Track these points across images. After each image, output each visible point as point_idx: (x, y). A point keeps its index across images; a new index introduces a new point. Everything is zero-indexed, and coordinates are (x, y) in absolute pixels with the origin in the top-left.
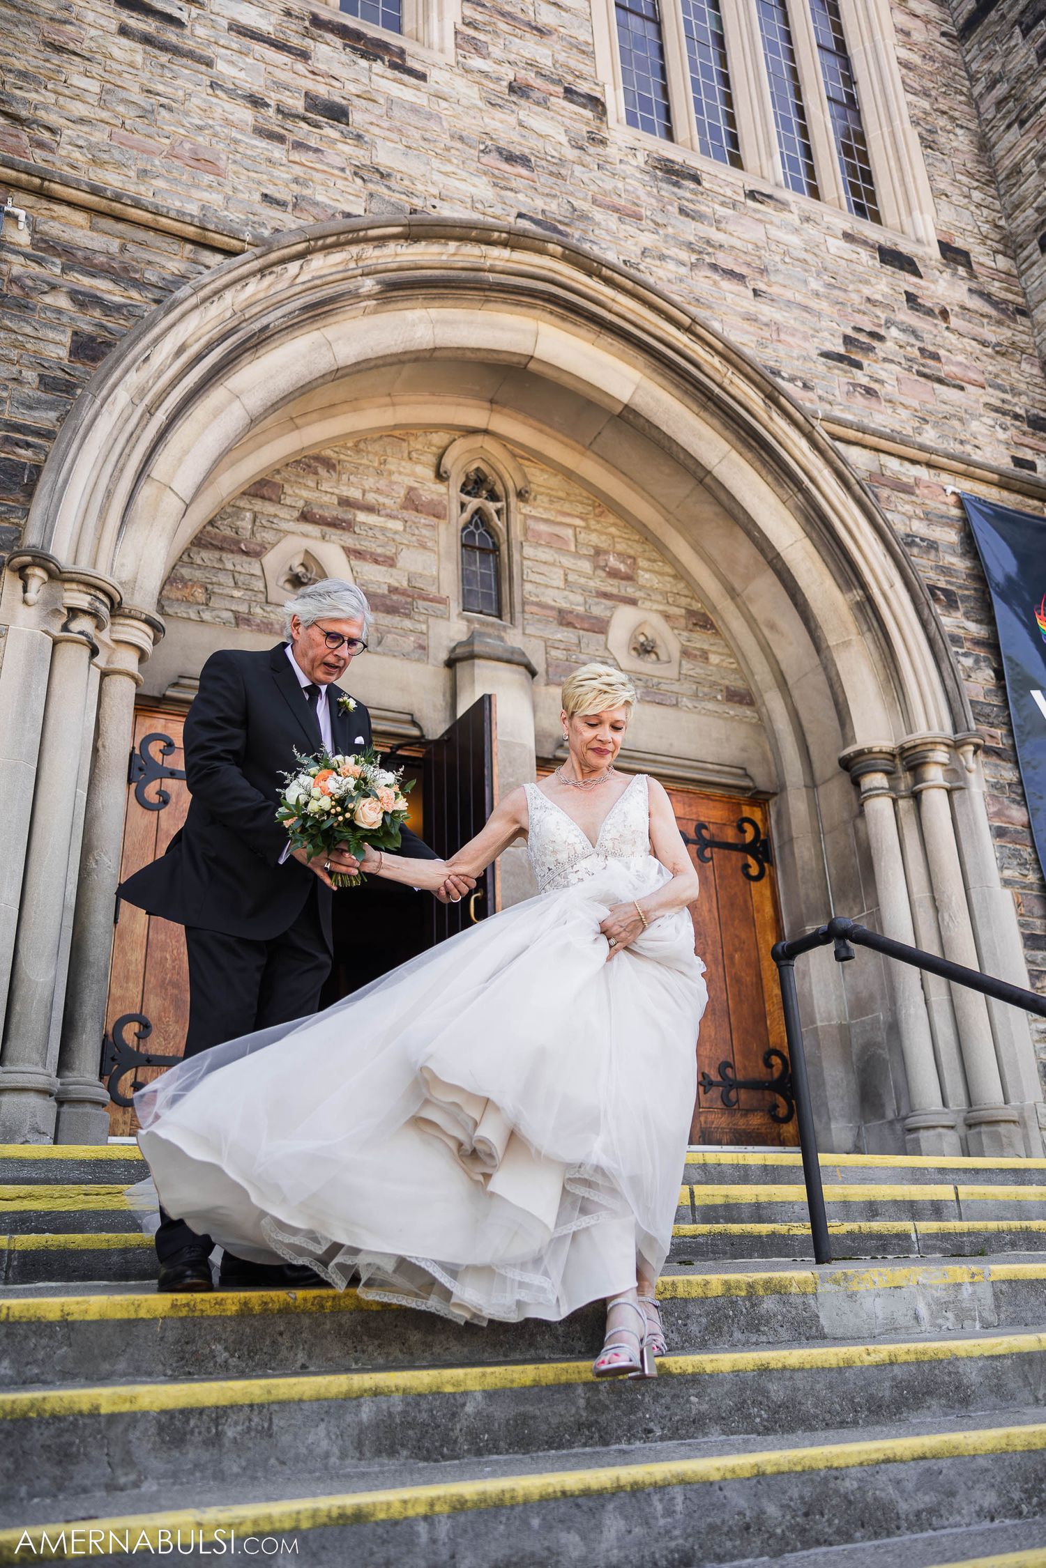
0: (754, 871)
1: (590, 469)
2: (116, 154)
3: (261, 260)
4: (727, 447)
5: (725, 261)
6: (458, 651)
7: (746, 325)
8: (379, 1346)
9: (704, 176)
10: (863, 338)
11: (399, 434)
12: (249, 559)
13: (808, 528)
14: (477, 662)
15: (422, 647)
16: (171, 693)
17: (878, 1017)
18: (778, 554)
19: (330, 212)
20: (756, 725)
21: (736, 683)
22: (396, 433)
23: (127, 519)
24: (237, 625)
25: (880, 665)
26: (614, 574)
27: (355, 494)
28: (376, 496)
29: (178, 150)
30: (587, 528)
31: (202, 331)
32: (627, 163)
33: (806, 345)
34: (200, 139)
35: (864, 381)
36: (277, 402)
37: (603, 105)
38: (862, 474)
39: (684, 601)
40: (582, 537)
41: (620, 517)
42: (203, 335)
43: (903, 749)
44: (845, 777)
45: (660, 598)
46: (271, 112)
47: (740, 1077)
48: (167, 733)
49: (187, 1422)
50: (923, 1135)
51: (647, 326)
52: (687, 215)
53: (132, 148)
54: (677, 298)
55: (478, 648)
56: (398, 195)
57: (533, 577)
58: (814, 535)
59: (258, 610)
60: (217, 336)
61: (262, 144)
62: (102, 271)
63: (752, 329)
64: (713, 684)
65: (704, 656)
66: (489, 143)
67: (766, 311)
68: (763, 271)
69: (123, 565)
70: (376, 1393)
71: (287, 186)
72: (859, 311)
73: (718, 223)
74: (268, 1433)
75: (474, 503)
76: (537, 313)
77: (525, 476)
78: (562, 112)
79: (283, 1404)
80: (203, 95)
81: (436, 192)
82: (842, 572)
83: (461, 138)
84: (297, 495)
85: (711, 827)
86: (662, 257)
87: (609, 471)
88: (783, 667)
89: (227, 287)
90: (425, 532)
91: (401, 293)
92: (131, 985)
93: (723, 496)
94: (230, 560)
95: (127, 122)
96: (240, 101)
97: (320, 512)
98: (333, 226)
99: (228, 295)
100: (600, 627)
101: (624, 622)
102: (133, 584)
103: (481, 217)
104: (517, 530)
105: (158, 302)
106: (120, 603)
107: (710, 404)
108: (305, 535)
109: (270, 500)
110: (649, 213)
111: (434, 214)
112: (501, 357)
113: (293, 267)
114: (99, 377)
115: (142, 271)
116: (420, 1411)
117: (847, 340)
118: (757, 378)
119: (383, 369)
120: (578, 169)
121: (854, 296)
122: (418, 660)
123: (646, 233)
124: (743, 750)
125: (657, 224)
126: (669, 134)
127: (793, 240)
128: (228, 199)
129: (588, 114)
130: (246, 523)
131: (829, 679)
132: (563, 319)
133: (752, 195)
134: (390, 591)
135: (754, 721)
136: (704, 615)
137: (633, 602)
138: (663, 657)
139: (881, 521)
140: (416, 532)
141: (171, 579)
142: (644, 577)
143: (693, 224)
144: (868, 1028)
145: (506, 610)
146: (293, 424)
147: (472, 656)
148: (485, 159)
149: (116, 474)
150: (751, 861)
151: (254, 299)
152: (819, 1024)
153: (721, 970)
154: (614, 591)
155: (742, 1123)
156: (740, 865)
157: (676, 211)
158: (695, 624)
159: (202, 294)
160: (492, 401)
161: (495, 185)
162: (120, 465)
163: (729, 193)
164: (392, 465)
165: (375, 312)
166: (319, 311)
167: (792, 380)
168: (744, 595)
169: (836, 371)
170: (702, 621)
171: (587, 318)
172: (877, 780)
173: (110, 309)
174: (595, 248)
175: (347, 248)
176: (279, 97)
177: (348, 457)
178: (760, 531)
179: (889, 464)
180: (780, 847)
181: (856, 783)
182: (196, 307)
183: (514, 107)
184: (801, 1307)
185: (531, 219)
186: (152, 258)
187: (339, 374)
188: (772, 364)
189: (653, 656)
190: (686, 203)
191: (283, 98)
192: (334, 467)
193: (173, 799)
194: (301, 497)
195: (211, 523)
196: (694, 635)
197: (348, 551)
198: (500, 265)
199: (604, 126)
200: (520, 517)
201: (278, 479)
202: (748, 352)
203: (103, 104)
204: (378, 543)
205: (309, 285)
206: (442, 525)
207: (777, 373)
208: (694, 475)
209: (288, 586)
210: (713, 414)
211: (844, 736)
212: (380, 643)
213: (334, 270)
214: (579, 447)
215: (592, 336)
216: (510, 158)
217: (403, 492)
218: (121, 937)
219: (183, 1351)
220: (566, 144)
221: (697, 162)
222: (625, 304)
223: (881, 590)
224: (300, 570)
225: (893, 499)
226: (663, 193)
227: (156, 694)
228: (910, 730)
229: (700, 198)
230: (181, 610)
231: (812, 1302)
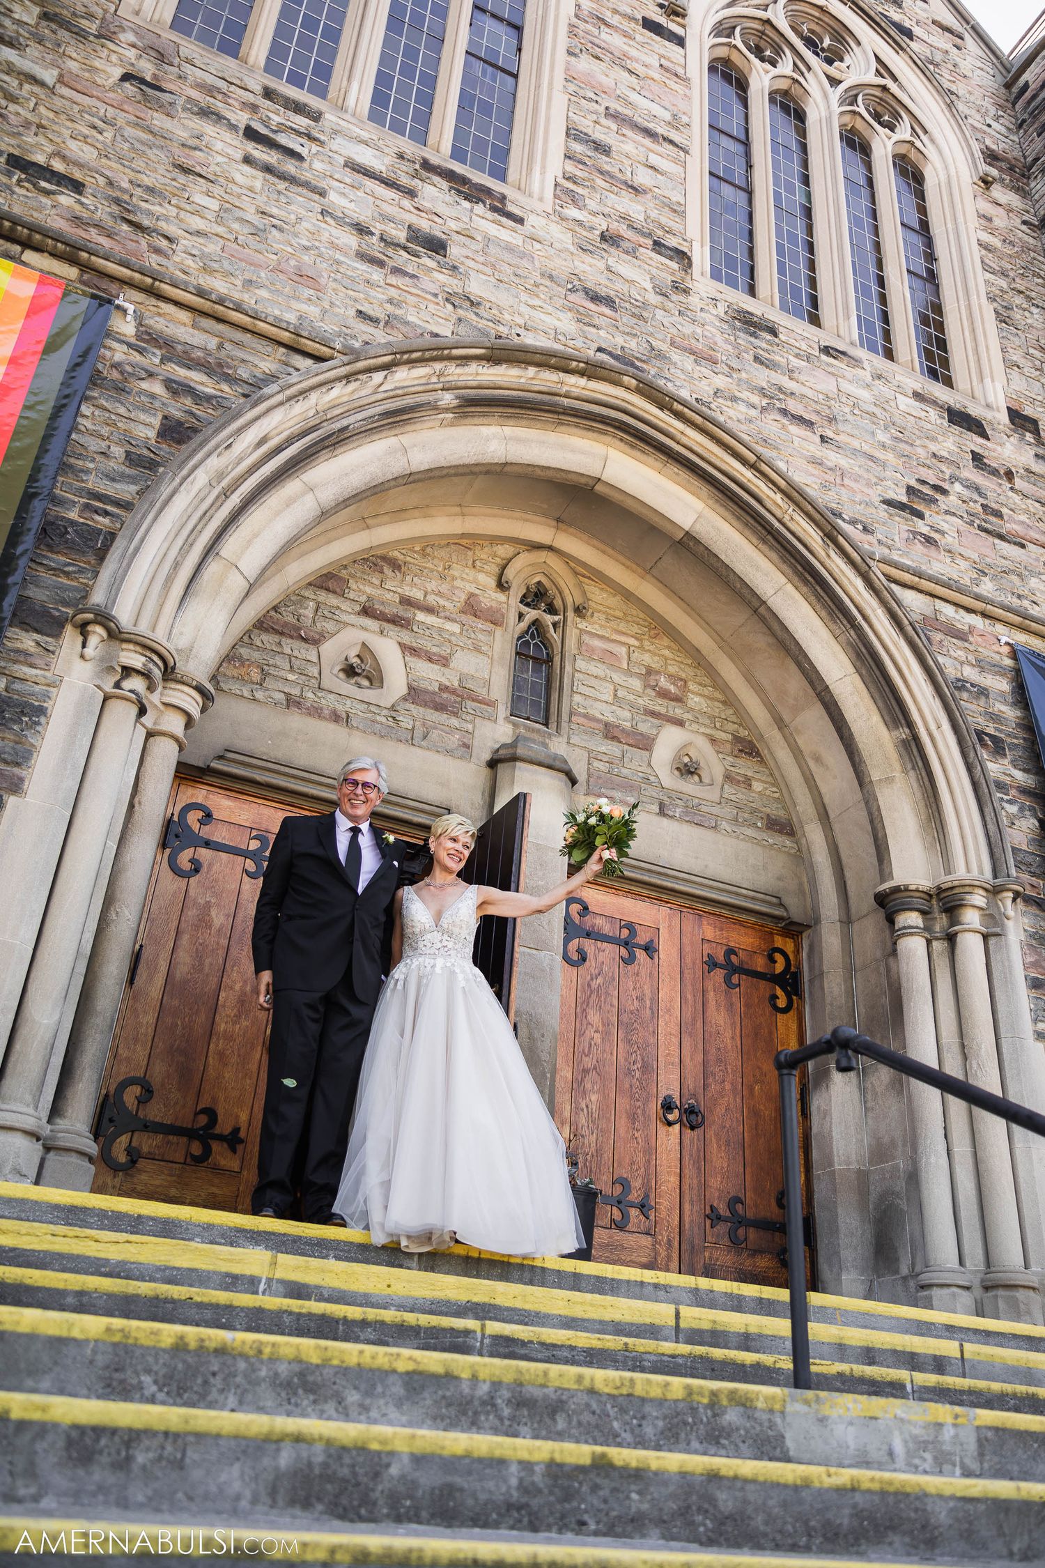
0: (782, 1003)
1: (649, 592)
2: (226, 264)
3: (348, 367)
4: (783, 580)
5: (794, 406)
6: (501, 752)
7: (810, 468)
8: (315, 1402)
9: (781, 329)
10: (926, 490)
11: (466, 543)
12: (307, 646)
13: (858, 664)
14: (518, 764)
15: (466, 746)
16: (216, 765)
17: (898, 1165)
18: (827, 687)
19: (419, 331)
20: (795, 856)
21: (778, 812)
22: (463, 542)
23: (191, 591)
24: (288, 707)
25: (922, 804)
26: (664, 694)
27: (417, 594)
28: (438, 599)
29: (284, 266)
30: (641, 648)
31: (284, 426)
32: (708, 311)
33: (870, 491)
34: (306, 258)
35: (925, 530)
36: (349, 499)
37: (689, 259)
38: (915, 617)
39: (731, 727)
40: (636, 656)
41: (675, 640)
42: (285, 430)
43: (940, 891)
44: (881, 914)
45: (707, 722)
46: (375, 240)
47: (750, 1214)
48: (208, 804)
49: (97, 1440)
50: (936, 1292)
51: (713, 459)
52: (762, 363)
53: (241, 260)
54: (746, 438)
55: (520, 751)
56: (485, 322)
57: (582, 689)
58: (864, 672)
59: (310, 695)
60: (298, 432)
61: (363, 267)
62: (199, 364)
63: (816, 472)
64: (754, 811)
65: (748, 782)
66: (577, 283)
67: (832, 457)
68: (832, 420)
69: (181, 634)
70: (298, 1439)
71: (381, 305)
72: (924, 465)
73: (790, 373)
74: (180, 1465)
75: (532, 614)
76: (608, 439)
77: (584, 593)
78: (650, 262)
79: (200, 1436)
80: (311, 221)
81: (521, 322)
82: (890, 710)
83: (551, 277)
84: (360, 591)
85: (741, 953)
86: (734, 399)
87: (666, 595)
88: (826, 800)
89: (313, 388)
90: (480, 636)
91: (478, 409)
92: (139, 1048)
93: (776, 627)
94: (288, 645)
95: (240, 237)
96: (347, 228)
97: (381, 608)
98: (420, 343)
99: (314, 396)
100: (646, 744)
101: (669, 741)
102: (188, 652)
103: (562, 348)
104: (571, 643)
105: (246, 396)
106: (174, 668)
107: (769, 537)
108: (364, 629)
109: (334, 592)
110: (724, 358)
111: (517, 340)
112: (570, 476)
113: (378, 377)
114: (182, 457)
115: (235, 368)
116: (342, 1466)
117: (910, 490)
118: (817, 516)
119: (455, 479)
120: (660, 314)
121: (920, 451)
122: (461, 758)
123: (720, 376)
124: (779, 879)
125: (732, 368)
126: (752, 291)
127: (864, 394)
128: (324, 312)
129: (674, 265)
130: (308, 612)
131: (870, 814)
132: (632, 446)
133: (826, 350)
134: (440, 689)
135: (793, 851)
136: (750, 742)
137: (680, 723)
138: (706, 780)
139: (931, 663)
140: (473, 636)
141: (230, 657)
142: (694, 700)
143: (767, 371)
144: (887, 1175)
145: (553, 718)
146: (364, 523)
147: (514, 759)
148: (572, 297)
149: (186, 547)
150: (779, 992)
151: (337, 402)
152: (837, 1167)
153: (739, 1101)
154: (663, 710)
155: (748, 1264)
156: (767, 995)
157: (752, 358)
158: (740, 751)
159: (288, 392)
160: (558, 520)
161: (579, 321)
162: (190, 540)
163: (804, 347)
164: (456, 571)
165: (452, 425)
166: (398, 419)
167: (853, 522)
168: (792, 726)
169: (897, 519)
170: (748, 748)
171: (655, 447)
172: (912, 919)
173: (199, 398)
174: (669, 384)
175: (431, 363)
176: (383, 227)
177: (414, 560)
178: (811, 663)
179: (944, 610)
180: (810, 981)
181: (891, 921)
182: (281, 404)
183: (604, 254)
184: (766, 1424)
185: (610, 354)
186: (246, 357)
187: (411, 479)
188: (834, 505)
189: (696, 778)
190: (761, 352)
191: (387, 229)
192: (400, 566)
193: (204, 869)
194: (364, 593)
195: (275, 608)
196: (740, 761)
197: (404, 647)
198: (576, 391)
199: (688, 277)
200: (575, 631)
201: (344, 573)
202: (812, 492)
203: (219, 220)
204: (434, 642)
205: (391, 394)
206: (499, 632)
207: (839, 515)
208: (749, 604)
209: (342, 675)
210: (771, 547)
211: (881, 871)
212: (425, 737)
213: (416, 382)
214: (640, 570)
215: (659, 465)
216: (596, 298)
217: (463, 597)
218: (136, 998)
219: (111, 1378)
220: (650, 290)
221: (775, 316)
222: (694, 438)
223: (928, 729)
224: (355, 661)
225: (945, 643)
226: (739, 341)
227: (201, 764)
228: (948, 871)
229: (775, 348)
230: (235, 687)
231: (778, 1420)
